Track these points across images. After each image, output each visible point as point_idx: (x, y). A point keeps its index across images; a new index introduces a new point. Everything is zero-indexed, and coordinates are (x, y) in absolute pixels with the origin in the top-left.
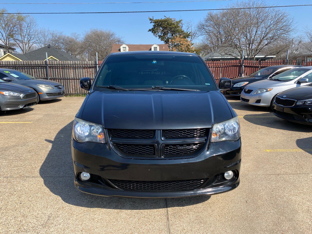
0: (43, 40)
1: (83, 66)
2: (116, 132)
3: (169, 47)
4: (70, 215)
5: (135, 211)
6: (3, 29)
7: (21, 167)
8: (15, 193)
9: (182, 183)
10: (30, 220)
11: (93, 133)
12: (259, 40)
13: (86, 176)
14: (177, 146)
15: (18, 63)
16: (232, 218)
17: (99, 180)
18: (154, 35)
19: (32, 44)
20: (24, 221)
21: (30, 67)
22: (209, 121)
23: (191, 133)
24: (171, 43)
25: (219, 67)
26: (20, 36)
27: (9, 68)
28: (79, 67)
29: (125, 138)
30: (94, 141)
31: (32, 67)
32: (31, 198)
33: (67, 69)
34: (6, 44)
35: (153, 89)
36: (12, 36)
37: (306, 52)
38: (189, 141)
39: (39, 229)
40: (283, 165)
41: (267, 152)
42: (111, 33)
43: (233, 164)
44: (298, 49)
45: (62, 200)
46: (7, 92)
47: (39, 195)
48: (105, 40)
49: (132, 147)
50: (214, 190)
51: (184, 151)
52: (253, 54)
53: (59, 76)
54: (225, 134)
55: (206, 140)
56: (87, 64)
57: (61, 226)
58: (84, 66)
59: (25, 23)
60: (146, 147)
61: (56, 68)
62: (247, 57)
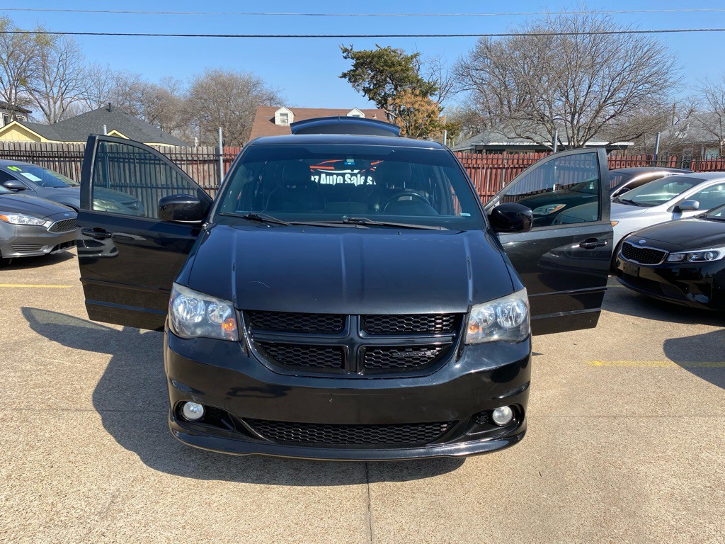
0: (96, 91)
1: (187, 158)
2: (261, 318)
3: (388, 116)
4: (159, 493)
5: (299, 488)
6: (3, 64)
7: (51, 388)
8: (37, 444)
9: (401, 430)
10: (73, 503)
11: (213, 318)
12: (595, 106)
13: (195, 410)
14: (392, 351)
15: (39, 147)
16: (506, 509)
17: (222, 420)
18: (353, 86)
19: (71, 102)
20: (61, 504)
21: (66, 157)
22: (461, 297)
23: (422, 324)
24: (392, 106)
25: (499, 168)
26: (41, 82)
27: (18, 160)
28: (179, 160)
29: (281, 331)
30: (213, 335)
31: (72, 157)
32: (73, 455)
33: (152, 164)
34: (10, 99)
35: (345, 223)
36: (24, 82)
37: (704, 137)
38: (419, 340)
39: (93, 522)
40: (628, 397)
41: (595, 367)
42: (254, 80)
43: (511, 392)
44: (686, 127)
45: (141, 462)
46: (15, 216)
47: (91, 449)
48: (239, 95)
49: (295, 351)
50: (470, 447)
51: (406, 362)
52: (580, 136)
53: (133, 179)
54: (496, 326)
55: (454, 339)
56: (197, 154)
57: (139, 517)
58: (190, 158)
59: (53, 52)
60: (327, 352)
61: (127, 162)
62: (567, 144)
